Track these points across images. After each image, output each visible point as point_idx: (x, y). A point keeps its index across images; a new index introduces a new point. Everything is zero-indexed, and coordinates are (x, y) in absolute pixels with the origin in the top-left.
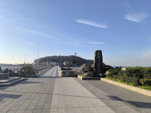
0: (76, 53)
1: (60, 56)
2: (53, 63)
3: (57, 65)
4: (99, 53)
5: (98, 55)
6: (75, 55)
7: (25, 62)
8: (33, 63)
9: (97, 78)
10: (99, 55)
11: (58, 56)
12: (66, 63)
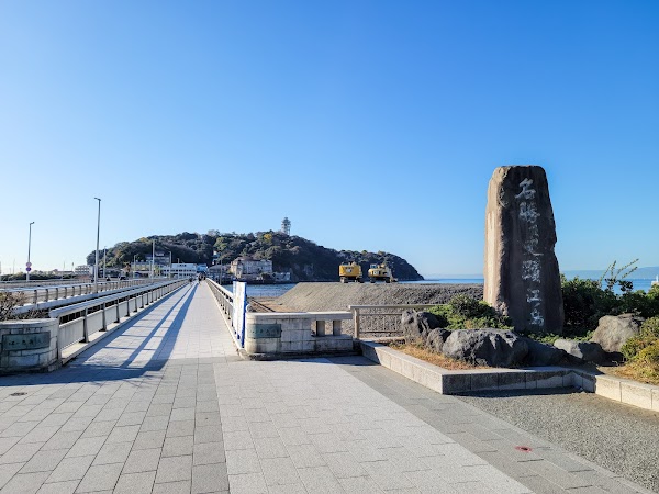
0: (286, 223)
1: (214, 234)
2: (183, 268)
3: (203, 276)
4: (530, 187)
5: (523, 199)
6: (283, 231)
7: (29, 264)
8: (80, 268)
9: (553, 374)
10: (528, 201)
11: (206, 233)
12: (241, 267)
